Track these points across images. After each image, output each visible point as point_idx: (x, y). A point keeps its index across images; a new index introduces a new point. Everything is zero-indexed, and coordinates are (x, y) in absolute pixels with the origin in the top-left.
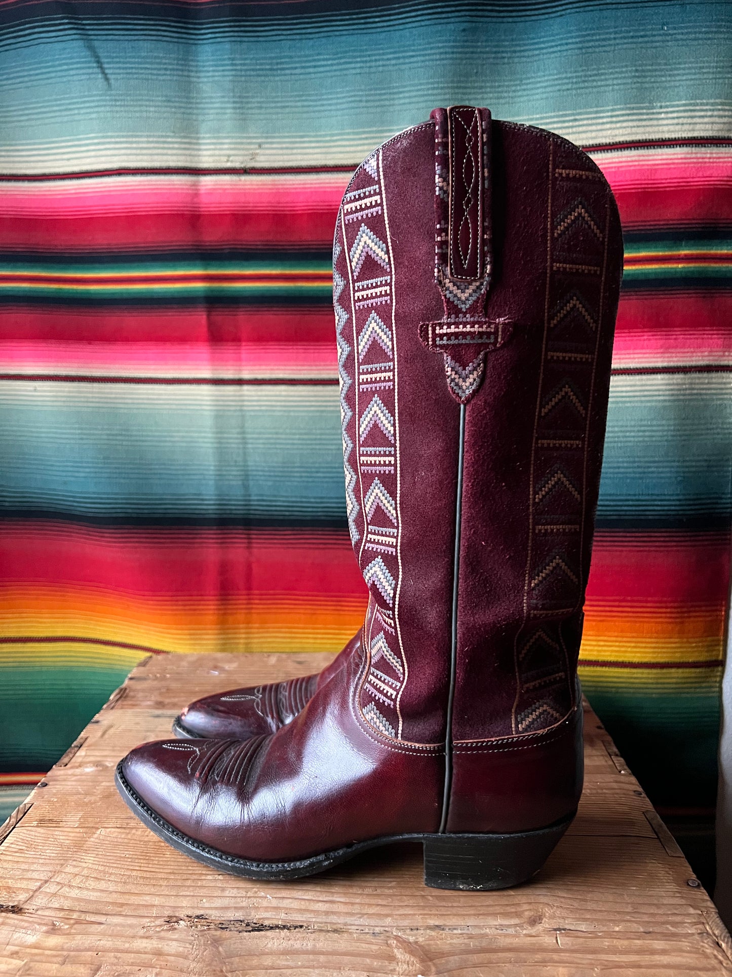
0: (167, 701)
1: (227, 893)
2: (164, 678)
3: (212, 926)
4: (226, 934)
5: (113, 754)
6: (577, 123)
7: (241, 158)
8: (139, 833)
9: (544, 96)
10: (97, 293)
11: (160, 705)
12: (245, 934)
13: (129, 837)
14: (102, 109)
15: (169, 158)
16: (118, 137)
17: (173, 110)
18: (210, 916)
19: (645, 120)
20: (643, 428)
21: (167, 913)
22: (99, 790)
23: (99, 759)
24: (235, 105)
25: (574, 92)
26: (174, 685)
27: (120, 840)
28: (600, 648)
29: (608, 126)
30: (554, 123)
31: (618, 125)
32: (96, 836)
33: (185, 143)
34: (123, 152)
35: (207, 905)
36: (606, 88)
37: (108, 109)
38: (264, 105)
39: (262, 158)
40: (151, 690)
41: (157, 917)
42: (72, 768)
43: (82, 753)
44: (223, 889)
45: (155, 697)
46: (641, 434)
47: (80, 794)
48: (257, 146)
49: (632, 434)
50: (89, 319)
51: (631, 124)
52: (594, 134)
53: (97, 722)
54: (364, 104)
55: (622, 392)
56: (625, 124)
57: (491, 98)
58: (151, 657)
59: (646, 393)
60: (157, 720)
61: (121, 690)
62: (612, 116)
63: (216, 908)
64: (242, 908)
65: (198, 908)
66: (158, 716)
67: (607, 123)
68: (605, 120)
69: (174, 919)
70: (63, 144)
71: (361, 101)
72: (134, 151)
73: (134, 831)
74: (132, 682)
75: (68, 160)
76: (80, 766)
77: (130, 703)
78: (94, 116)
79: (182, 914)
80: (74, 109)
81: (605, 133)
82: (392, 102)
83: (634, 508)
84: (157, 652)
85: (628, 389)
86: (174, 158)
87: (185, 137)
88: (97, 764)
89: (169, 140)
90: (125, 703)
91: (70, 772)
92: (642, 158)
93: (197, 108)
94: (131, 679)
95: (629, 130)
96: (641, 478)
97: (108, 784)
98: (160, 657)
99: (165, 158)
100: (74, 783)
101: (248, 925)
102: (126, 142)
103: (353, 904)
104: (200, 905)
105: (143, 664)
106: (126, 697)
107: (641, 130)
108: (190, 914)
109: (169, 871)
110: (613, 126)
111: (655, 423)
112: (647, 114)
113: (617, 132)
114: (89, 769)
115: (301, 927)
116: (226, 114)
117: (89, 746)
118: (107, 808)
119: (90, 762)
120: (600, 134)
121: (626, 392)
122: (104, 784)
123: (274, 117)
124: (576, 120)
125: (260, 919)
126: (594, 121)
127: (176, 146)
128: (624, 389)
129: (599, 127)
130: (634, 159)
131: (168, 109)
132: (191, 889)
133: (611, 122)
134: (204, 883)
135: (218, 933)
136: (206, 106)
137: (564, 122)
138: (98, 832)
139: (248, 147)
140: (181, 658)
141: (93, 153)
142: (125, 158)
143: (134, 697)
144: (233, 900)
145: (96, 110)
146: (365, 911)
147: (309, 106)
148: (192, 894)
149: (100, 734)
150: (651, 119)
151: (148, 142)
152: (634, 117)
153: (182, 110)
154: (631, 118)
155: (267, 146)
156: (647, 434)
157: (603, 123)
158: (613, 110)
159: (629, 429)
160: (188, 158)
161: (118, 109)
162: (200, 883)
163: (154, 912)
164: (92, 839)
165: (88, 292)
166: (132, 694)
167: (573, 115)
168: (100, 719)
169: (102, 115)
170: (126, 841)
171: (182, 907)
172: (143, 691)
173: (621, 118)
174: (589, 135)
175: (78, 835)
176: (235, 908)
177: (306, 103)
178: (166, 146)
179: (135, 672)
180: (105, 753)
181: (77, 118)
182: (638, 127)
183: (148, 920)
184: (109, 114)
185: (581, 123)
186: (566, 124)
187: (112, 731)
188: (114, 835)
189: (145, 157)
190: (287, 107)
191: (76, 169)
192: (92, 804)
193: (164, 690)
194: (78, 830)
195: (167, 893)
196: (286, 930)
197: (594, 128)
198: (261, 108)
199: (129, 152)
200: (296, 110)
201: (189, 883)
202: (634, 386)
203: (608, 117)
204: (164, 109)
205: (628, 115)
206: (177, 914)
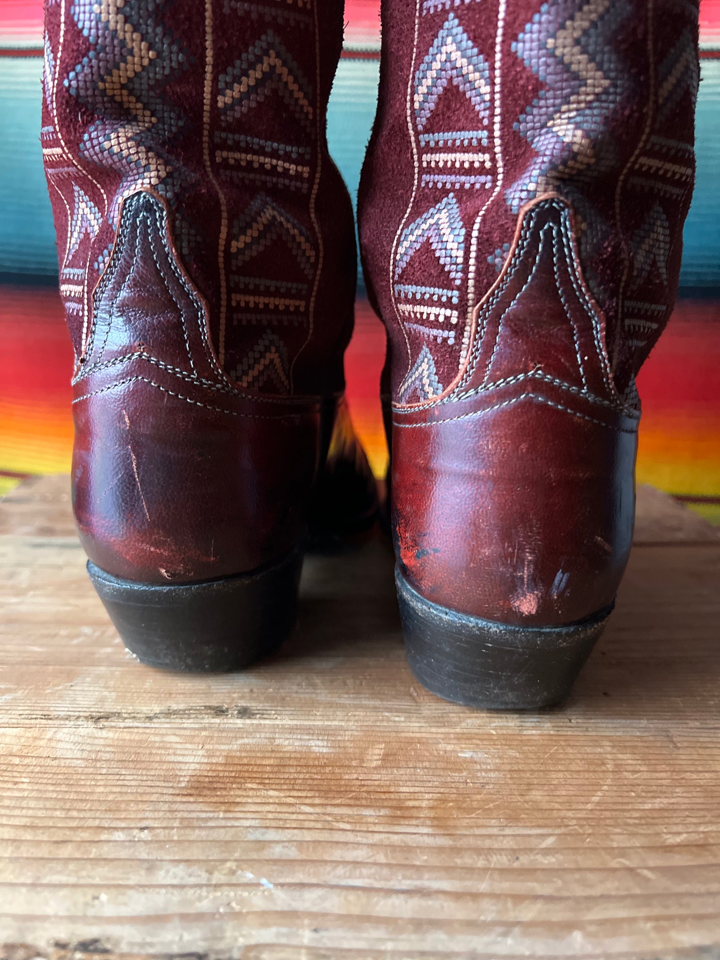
1: (161, 876)
11: (46, 532)
18: (117, 943)
35: (109, 911)
40: (34, 514)
44: (151, 866)
45: (39, 522)
63: (133, 920)
64: (199, 917)
65: (84, 919)
79: (40, 937)
103: (475, 896)
104: (91, 912)
108: (63, 936)
109: (23, 821)
132: (72, 866)
134: (106, 851)
144: (176, 896)
146: (511, 916)
148: (72, 880)
162: (94, 852)
171: (44, 918)
172: (22, 514)
176: (184, 917)
195: (10, 878)
201: (66, 851)
206: (29, 939)
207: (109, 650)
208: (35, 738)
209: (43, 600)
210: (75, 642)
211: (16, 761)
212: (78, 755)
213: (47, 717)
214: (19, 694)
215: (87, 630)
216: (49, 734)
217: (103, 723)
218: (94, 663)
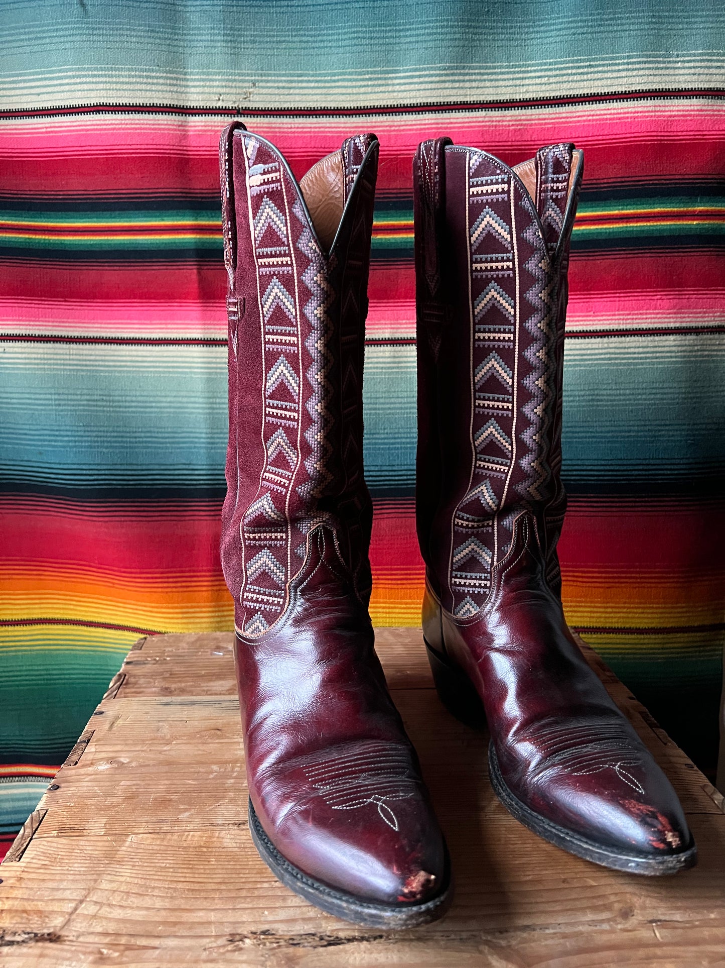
0: (173, 686)
1: (289, 903)
2: (164, 662)
3: (282, 943)
4: (300, 951)
5: (127, 748)
6: (592, 70)
7: (233, 98)
8: (175, 837)
9: (558, 39)
10: (72, 244)
11: (167, 691)
12: (321, 949)
13: (165, 843)
14: (78, 38)
15: (154, 94)
16: (96, 69)
17: (158, 41)
18: (277, 931)
19: (662, 68)
20: (654, 391)
21: (228, 930)
22: (119, 790)
23: (111, 755)
24: (226, 38)
25: (590, 36)
26: (177, 669)
27: (155, 848)
28: (607, 615)
29: (624, 74)
30: (568, 68)
31: (635, 73)
32: (127, 844)
33: (171, 78)
34: (101, 86)
35: (270, 918)
36: (623, 34)
37: (84, 38)
38: (258, 39)
39: (257, 98)
40: (153, 675)
41: (217, 937)
42: (83, 766)
43: (91, 748)
44: (284, 898)
45: (159, 683)
46: (652, 396)
47: (99, 796)
48: (251, 84)
49: (644, 397)
50: (63, 273)
51: (647, 72)
52: (609, 82)
53: (101, 713)
54: (367, 42)
55: (635, 353)
56: (641, 72)
57: (502, 40)
58: (145, 638)
59: (658, 355)
60: (167, 707)
61: (120, 675)
62: (628, 64)
63: (281, 921)
64: (310, 919)
65: (261, 922)
66: (167, 704)
67: (623, 70)
68: (621, 67)
69: (238, 938)
70: (32, 77)
71: (364, 38)
72: (114, 86)
73: (169, 836)
74: (130, 667)
75: (39, 94)
76: (92, 764)
77: (133, 690)
78: (68, 45)
79: (244, 930)
80: (45, 38)
81: (621, 81)
82: (398, 40)
83: (644, 473)
84: (152, 633)
85: (641, 350)
86: (160, 95)
87: (170, 72)
88: (111, 760)
89: (153, 74)
90: (127, 690)
91: (82, 771)
92: (658, 109)
93: (184, 40)
94: (128, 663)
95: (645, 79)
96: (653, 442)
97: (128, 783)
98: (155, 638)
99: (148, 94)
100: (89, 784)
101: (321, 939)
102: (105, 76)
104: (262, 919)
105: (138, 646)
106: (127, 684)
107: (658, 79)
108: (253, 929)
109: (219, 880)
110: (630, 73)
111: (666, 385)
112: (664, 62)
113: (633, 80)
114: (103, 767)
115: (381, 937)
116: (215, 47)
117: (96, 741)
118: (133, 811)
119: (102, 759)
120: (616, 82)
121: (639, 353)
122: (122, 783)
123: (269, 52)
124: (591, 66)
125: (333, 931)
126: (609, 68)
127: (161, 81)
128: (637, 350)
129: (615, 75)
130: (650, 109)
131: (152, 40)
132: (248, 900)
133: (628, 70)
134: (261, 893)
135: (291, 950)
136: (194, 37)
137: (579, 67)
138: (129, 839)
139: (241, 84)
140: (178, 638)
141: (67, 88)
142: (103, 93)
143: (135, 683)
144: (298, 911)
145: (70, 39)
147: (308, 42)
148: (250, 906)
149: (107, 727)
150: (668, 68)
151: (130, 76)
152: (651, 66)
153: (168, 42)
154: (647, 65)
155: (261, 84)
156: (658, 396)
157: (619, 71)
158: (629, 57)
159: (640, 391)
160: (175, 96)
161: (95, 38)
162: (256, 893)
163: (213, 931)
164: (124, 848)
165: (62, 243)
166: (132, 680)
167: (588, 60)
168: (103, 710)
169: (77, 45)
170: (162, 848)
171: (243, 922)
172: (145, 676)
173: (638, 66)
174: (604, 82)
175: (107, 844)
176: (303, 919)
177: (304, 39)
178: (150, 81)
179: (130, 656)
180: (118, 748)
181: (48, 47)
182: (655, 75)
183: (208, 940)
184: (86, 44)
185: (596, 69)
186: (581, 70)
187: (120, 722)
188: (148, 842)
189: (126, 93)
190: (284, 41)
191: (48, 105)
192: (115, 806)
193: (168, 675)
194: (105, 838)
195: (222, 907)
196: (365, 942)
197: (609, 75)
198: (254, 42)
199: (108, 86)
200: (294, 45)
201: (244, 893)
202: (647, 347)
203: (624, 64)
204: (147, 40)
205: (645, 62)
206: (239, 931)
207: (232, 781)
208: (210, 837)
209: (183, 747)
210: (211, 776)
211: (205, 850)
212: (235, 845)
213: (212, 825)
214: (192, 811)
215: (215, 767)
216: (217, 834)
217: (242, 827)
218: (226, 790)
